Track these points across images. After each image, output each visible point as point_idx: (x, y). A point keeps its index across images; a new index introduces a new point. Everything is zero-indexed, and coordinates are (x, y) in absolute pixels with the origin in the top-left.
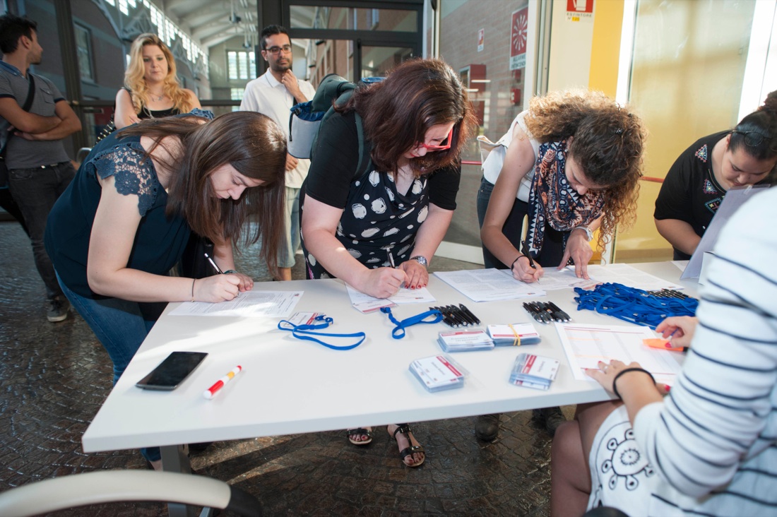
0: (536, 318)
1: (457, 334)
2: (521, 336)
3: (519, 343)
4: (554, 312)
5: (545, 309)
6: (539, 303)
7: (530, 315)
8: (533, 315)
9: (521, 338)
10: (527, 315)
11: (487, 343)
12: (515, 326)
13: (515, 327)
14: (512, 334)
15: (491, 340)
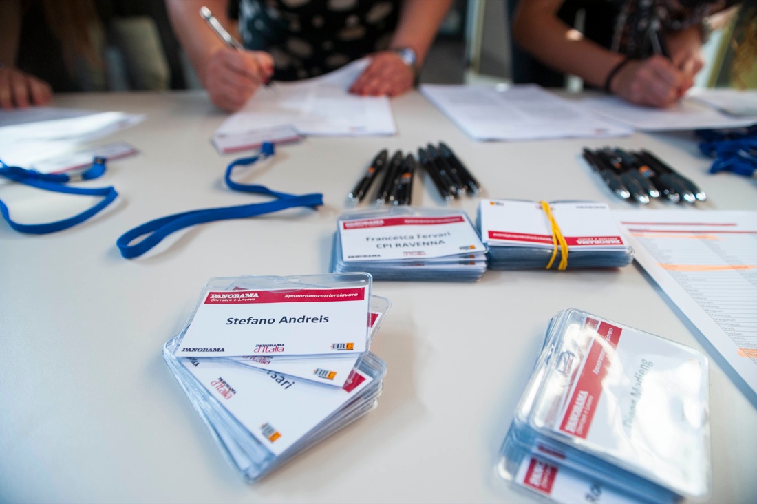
0: (614, 188)
1: (389, 222)
2: (572, 241)
3: (564, 263)
4: (658, 173)
5: (636, 166)
6: (619, 152)
7: (597, 177)
8: (605, 178)
9: (573, 248)
10: (587, 180)
11: (468, 258)
12: (557, 206)
13: (560, 211)
14: (543, 230)
15: (480, 248)
